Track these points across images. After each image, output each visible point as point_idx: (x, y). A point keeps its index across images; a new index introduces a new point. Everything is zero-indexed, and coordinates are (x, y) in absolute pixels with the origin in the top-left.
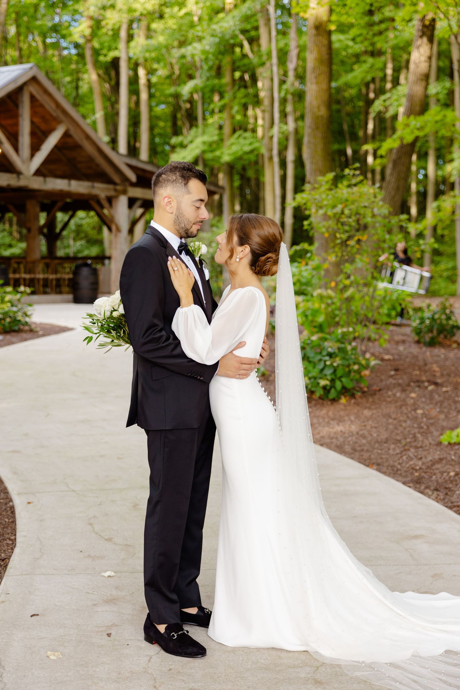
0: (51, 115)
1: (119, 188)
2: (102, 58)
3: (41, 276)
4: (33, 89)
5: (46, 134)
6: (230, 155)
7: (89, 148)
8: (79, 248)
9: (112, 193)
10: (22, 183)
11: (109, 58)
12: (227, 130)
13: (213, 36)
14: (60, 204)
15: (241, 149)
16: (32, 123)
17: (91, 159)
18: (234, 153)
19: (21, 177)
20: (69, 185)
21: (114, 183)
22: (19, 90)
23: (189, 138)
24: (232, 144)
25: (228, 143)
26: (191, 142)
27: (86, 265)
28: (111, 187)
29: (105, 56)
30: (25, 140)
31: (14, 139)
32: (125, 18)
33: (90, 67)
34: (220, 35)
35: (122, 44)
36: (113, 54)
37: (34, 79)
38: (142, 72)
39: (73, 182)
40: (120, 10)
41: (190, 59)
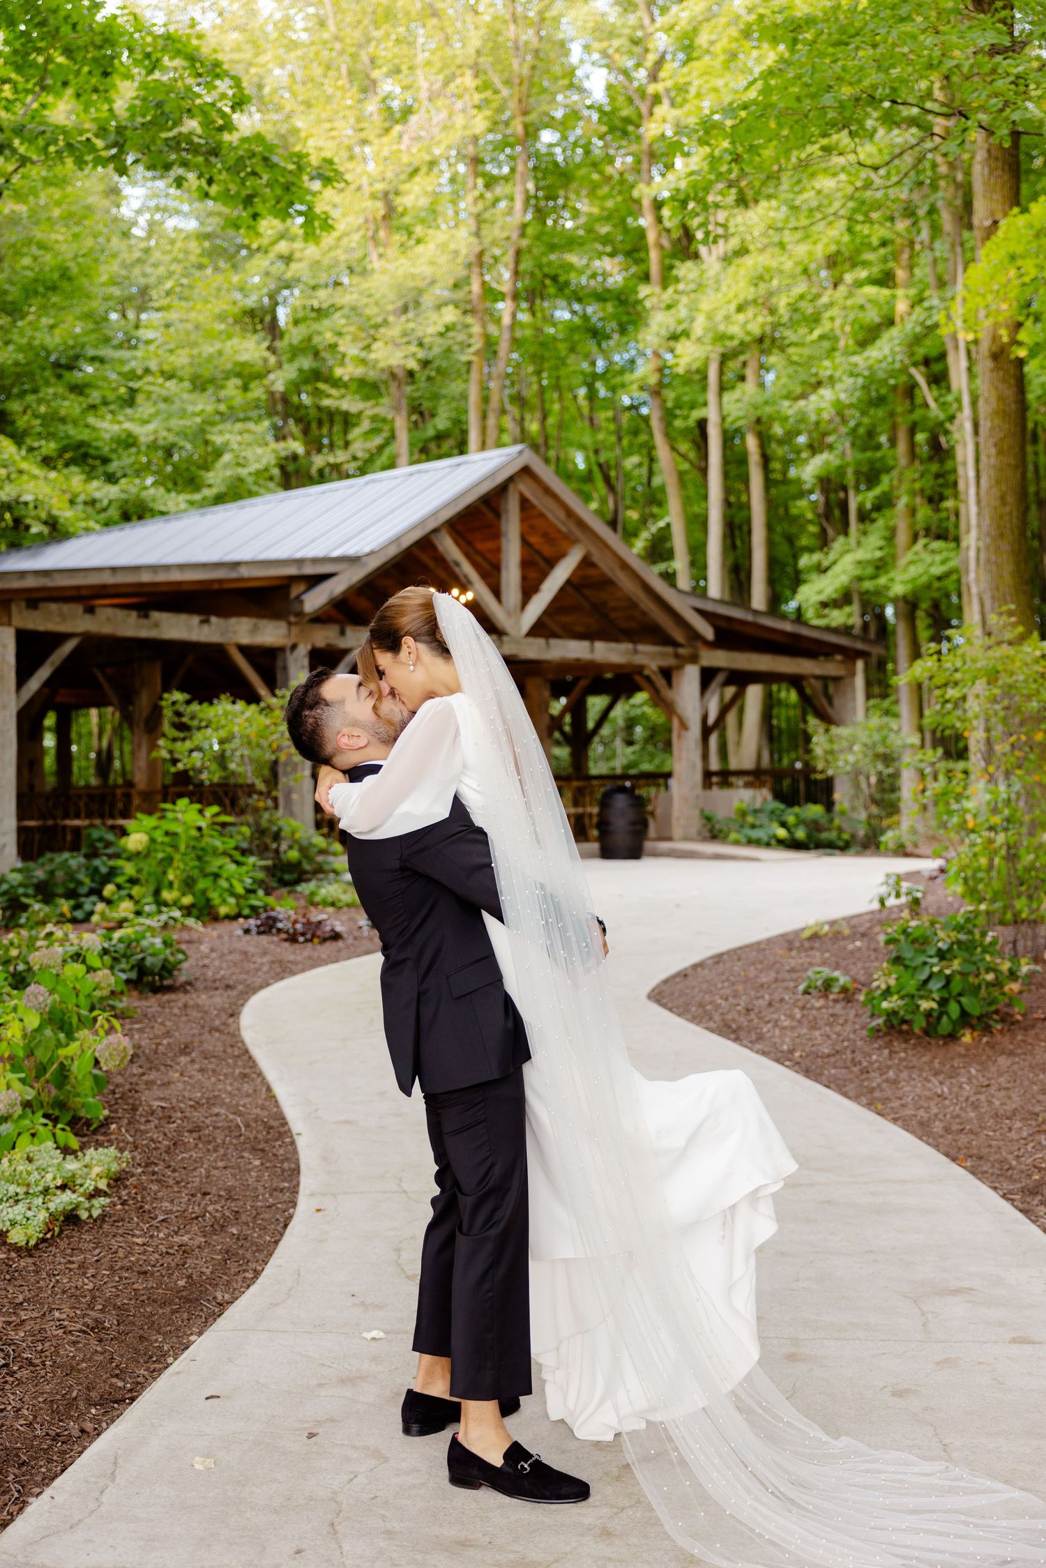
0: (559, 531)
1: (681, 651)
2: (678, 423)
4: (525, 487)
5: (551, 563)
6: (904, 582)
7: (628, 585)
8: (632, 757)
9: (670, 662)
11: (691, 422)
12: (902, 537)
13: (851, 375)
14: (583, 683)
15: (926, 572)
16: (525, 542)
17: (632, 605)
18: (914, 580)
19: (505, 638)
20: (592, 651)
21: (675, 644)
22: (501, 490)
23: (832, 557)
24: (912, 562)
25: (902, 561)
26: (835, 563)
27: (623, 790)
28: (670, 650)
29: (686, 418)
30: (512, 575)
31: (492, 575)
32: (715, 352)
33: (659, 440)
34: (866, 373)
35: (711, 396)
36: (696, 414)
37: (526, 471)
38: (752, 443)
39: (599, 645)
40: (699, 340)
41: (813, 418)
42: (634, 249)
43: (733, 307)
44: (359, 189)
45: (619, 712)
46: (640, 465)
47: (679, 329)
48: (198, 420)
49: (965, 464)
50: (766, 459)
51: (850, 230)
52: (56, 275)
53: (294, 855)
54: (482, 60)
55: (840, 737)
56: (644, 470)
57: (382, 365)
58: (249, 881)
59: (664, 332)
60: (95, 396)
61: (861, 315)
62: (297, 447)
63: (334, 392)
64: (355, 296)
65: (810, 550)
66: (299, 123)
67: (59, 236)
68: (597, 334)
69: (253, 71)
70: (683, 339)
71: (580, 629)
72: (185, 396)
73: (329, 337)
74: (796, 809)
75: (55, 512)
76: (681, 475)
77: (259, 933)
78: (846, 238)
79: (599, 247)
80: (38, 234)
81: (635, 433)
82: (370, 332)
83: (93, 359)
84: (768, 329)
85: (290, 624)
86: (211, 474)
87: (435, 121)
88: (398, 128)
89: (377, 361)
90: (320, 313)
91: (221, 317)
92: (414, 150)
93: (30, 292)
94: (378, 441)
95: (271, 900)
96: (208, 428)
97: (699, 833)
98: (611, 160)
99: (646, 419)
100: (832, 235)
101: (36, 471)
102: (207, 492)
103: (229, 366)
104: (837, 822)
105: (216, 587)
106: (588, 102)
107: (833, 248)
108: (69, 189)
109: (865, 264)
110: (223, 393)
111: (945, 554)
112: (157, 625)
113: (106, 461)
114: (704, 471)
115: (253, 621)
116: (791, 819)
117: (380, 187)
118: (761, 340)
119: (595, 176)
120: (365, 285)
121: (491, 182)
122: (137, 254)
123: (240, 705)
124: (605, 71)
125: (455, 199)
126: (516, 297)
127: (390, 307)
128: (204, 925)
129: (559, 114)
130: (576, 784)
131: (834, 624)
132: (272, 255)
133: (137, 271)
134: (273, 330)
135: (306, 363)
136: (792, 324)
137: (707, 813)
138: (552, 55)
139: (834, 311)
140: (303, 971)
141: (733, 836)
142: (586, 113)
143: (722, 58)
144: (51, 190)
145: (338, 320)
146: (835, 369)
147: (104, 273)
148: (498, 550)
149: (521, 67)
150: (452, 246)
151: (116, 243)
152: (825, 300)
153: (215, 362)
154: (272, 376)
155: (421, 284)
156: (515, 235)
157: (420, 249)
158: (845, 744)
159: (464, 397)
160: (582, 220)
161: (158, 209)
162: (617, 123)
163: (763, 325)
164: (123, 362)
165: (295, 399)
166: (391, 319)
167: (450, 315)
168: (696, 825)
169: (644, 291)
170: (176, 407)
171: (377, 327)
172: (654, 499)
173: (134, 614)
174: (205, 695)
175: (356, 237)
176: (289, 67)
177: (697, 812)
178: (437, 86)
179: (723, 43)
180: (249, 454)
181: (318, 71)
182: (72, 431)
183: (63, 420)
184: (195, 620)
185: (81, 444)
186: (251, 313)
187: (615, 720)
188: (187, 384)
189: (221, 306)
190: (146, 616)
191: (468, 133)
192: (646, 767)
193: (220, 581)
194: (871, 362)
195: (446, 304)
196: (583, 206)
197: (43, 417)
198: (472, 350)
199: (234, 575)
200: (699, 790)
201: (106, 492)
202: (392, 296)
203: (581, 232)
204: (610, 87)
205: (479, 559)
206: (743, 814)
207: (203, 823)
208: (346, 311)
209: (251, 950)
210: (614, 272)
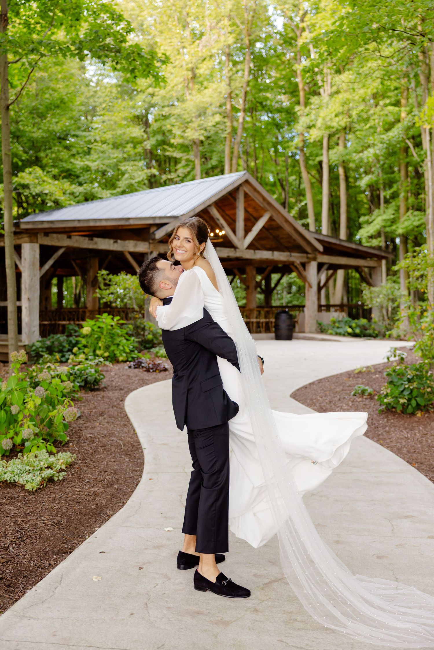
0: (260, 207)
1: (310, 256)
2: (311, 162)
3: (255, 320)
4: (246, 189)
5: (257, 219)
6: (403, 228)
7: (288, 229)
8: (290, 299)
9: (304, 260)
10: (238, 254)
11: (316, 162)
12: (402, 210)
13: (381, 143)
14: (269, 268)
15: (412, 224)
16: (246, 210)
17: (290, 237)
18: (407, 227)
19: (237, 250)
20: (273, 255)
21: (307, 253)
22: (236, 190)
23: (373, 217)
24: (406, 220)
25: (402, 220)
26: (374, 220)
27: (285, 312)
28: (305, 255)
29: (314, 160)
30: (240, 224)
31: (232, 225)
32: (326, 134)
33: (303, 169)
34: (388, 142)
35: (324, 151)
36: (318, 159)
37: (247, 182)
38: (341, 171)
39: (276, 253)
40: (319, 128)
41: (366, 161)
42: (293, 91)
43: (333, 115)
44: (182, 66)
45: (285, 280)
46: (295, 180)
47: (311, 124)
48: (115, 160)
49: (428, 179)
50: (347, 178)
51: (382, 83)
52: (59, 102)
53: (150, 337)
54: (232, 13)
55: (374, 292)
56: (297, 182)
57: (190, 138)
58: (131, 347)
59: (305, 125)
60: (74, 151)
61: (386, 118)
62: (155, 171)
63: (170, 149)
64: (179, 110)
65: (364, 215)
66: (158, 40)
67: (60, 86)
68: (278, 126)
69: (139, 18)
70: (313, 128)
71: (268, 246)
72: (110, 151)
73: (169, 127)
74: (356, 321)
75: (58, 198)
76: (312, 184)
77: (135, 368)
78: (380, 87)
79: (280, 90)
80: (52, 85)
81: (294, 167)
82: (185, 125)
83: (74, 136)
84: (348, 124)
85: (150, 243)
86: (120, 182)
87: (213, 38)
88: (198, 42)
89: (188, 137)
90: (165, 117)
91: (125, 119)
92: (204, 51)
93: (48, 108)
94: (188, 169)
95: (140, 355)
96: (119, 164)
97: (316, 330)
98: (285, 55)
99: (297, 161)
100: (374, 85)
101: (50, 181)
102: (118, 190)
103: (128, 139)
104: (373, 326)
105: (120, 228)
106: (276, 31)
107: (375, 91)
108: (65, 67)
109: (388, 97)
110: (125, 150)
111: (420, 217)
112: (96, 243)
113: (78, 177)
114: (321, 182)
115: (135, 242)
116: (354, 325)
117: (190, 66)
118: (345, 128)
119: (278, 61)
120: (184, 106)
121: (235, 63)
122: (92, 93)
123: (129, 276)
124: (283, 18)
125: (221, 70)
126: (245, 111)
127: (193, 115)
128: (113, 364)
129: (263, 36)
130: (266, 309)
131: (374, 245)
132: (146, 94)
133: (91, 100)
134: (147, 124)
135: (160, 137)
136: (359, 122)
137: (319, 322)
138: (261, 12)
139: (376, 117)
140: (151, 383)
141: (330, 331)
142: (274, 35)
143: (330, 12)
144: (57, 67)
145: (172, 120)
146: (374, 140)
147: (79, 100)
148: (235, 214)
149: (248, 16)
150: (219, 90)
151: (83, 89)
152: (371, 112)
153: (122, 137)
154: (145, 143)
155: (206, 105)
156: (245, 85)
157: (206, 91)
158: (376, 294)
159: (223, 151)
160: (273, 79)
161: (100, 75)
162: (288, 39)
163: (346, 122)
164: (85, 137)
165: (155, 153)
166: (194, 119)
167: (218, 118)
168: (315, 327)
169: (297, 108)
170: (106, 155)
171: (188, 123)
172: (301, 194)
173: (87, 239)
174: (115, 271)
175: (180, 86)
176: (154, 17)
177: (315, 321)
178: (213, 25)
179: (331, 6)
180: (135, 174)
181: (166, 19)
182: (64, 165)
183: (61, 160)
184: (112, 241)
185: (68, 170)
186: (137, 117)
187: (283, 283)
188: (111, 146)
189: (125, 114)
190: (92, 240)
191: (226, 43)
192: (295, 303)
193: (122, 226)
194: (390, 137)
195: (216, 113)
196: (273, 73)
197: (53, 159)
198: (227, 132)
199: (127, 223)
200: (316, 312)
201: (78, 190)
202: (194, 110)
203: (272, 84)
204: (285, 25)
205: (227, 218)
206: (334, 322)
207: (113, 323)
208: (176, 116)
209: (131, 374)
210: (285, 101)
